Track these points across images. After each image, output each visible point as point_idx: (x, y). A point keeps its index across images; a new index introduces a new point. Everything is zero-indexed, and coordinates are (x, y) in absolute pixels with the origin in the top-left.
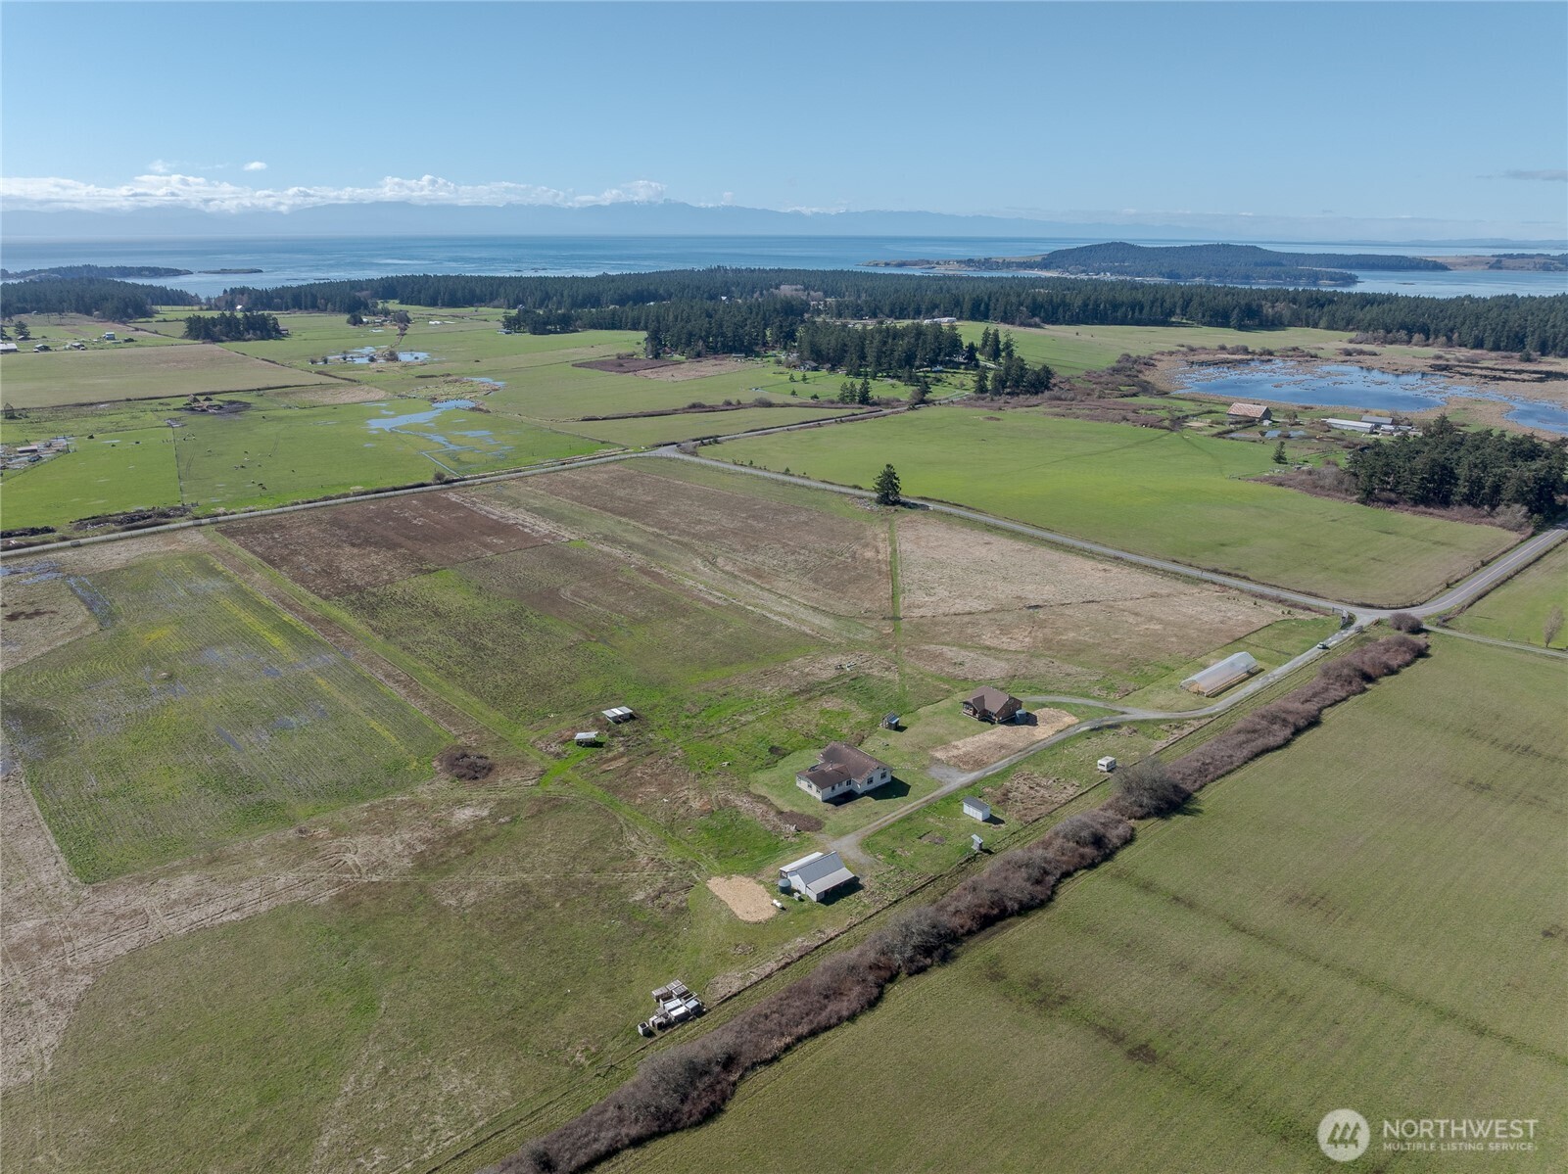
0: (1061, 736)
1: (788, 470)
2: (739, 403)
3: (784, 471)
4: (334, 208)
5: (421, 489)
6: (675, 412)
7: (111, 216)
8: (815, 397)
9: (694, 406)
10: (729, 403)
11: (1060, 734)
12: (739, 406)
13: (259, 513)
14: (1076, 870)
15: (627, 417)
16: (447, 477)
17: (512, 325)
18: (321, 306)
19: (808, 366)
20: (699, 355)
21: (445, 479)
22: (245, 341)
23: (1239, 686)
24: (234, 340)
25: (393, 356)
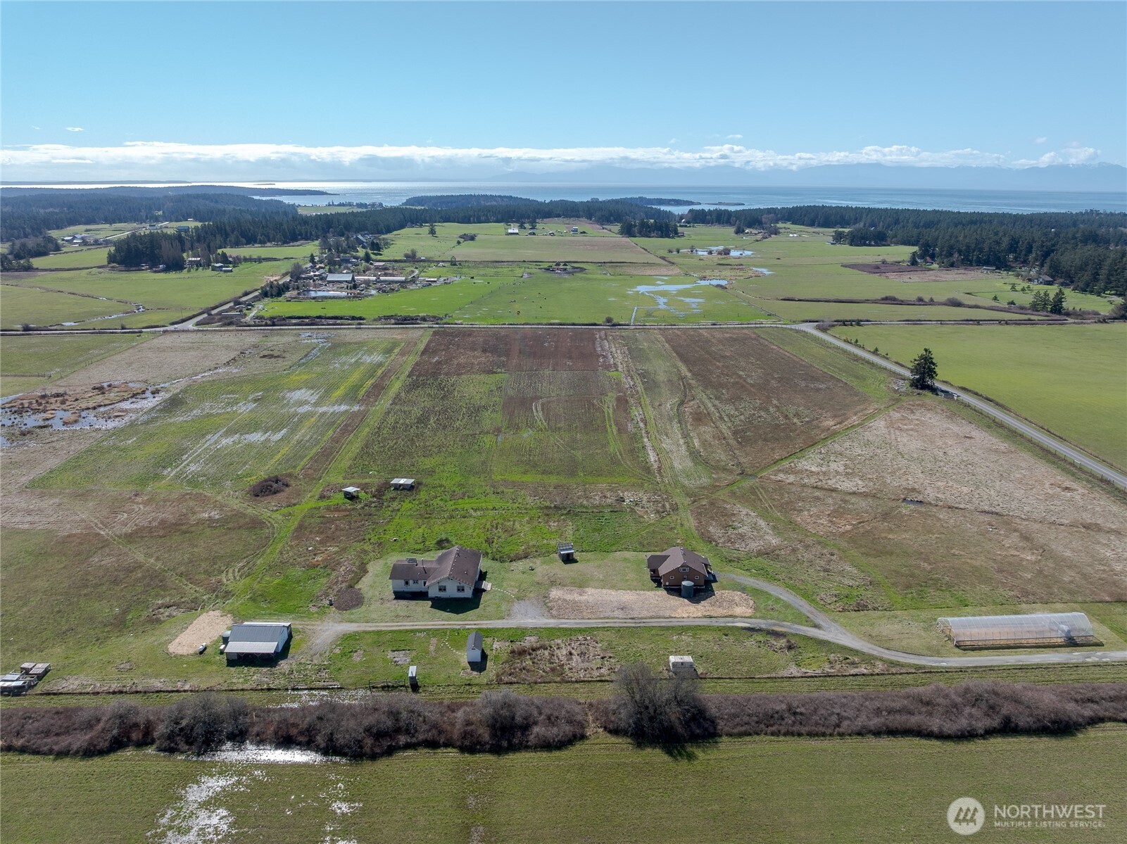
0: (706, 622)
1: (877, 350)
2: (932, 300)
3: (872, 350)
4: (828, 168)
5: (594, 327)
6: (867, 301)
7: (689, 172)
8: (1013, 303)
9: (886, 299)
10: (920, 300)
11: (706, 620)
12: (931, 302)
13: (478, 326)
14: (446, 745)
15: (819, 301)
16: (615, 321)
17: (838, 238)
18: (732, 222)
19: (1041, 280)
20: (952, 265)
21: (613, 322)
22: (650, 237)
23: (1029, 650)
24: (642, 236)
25: (727, 252)
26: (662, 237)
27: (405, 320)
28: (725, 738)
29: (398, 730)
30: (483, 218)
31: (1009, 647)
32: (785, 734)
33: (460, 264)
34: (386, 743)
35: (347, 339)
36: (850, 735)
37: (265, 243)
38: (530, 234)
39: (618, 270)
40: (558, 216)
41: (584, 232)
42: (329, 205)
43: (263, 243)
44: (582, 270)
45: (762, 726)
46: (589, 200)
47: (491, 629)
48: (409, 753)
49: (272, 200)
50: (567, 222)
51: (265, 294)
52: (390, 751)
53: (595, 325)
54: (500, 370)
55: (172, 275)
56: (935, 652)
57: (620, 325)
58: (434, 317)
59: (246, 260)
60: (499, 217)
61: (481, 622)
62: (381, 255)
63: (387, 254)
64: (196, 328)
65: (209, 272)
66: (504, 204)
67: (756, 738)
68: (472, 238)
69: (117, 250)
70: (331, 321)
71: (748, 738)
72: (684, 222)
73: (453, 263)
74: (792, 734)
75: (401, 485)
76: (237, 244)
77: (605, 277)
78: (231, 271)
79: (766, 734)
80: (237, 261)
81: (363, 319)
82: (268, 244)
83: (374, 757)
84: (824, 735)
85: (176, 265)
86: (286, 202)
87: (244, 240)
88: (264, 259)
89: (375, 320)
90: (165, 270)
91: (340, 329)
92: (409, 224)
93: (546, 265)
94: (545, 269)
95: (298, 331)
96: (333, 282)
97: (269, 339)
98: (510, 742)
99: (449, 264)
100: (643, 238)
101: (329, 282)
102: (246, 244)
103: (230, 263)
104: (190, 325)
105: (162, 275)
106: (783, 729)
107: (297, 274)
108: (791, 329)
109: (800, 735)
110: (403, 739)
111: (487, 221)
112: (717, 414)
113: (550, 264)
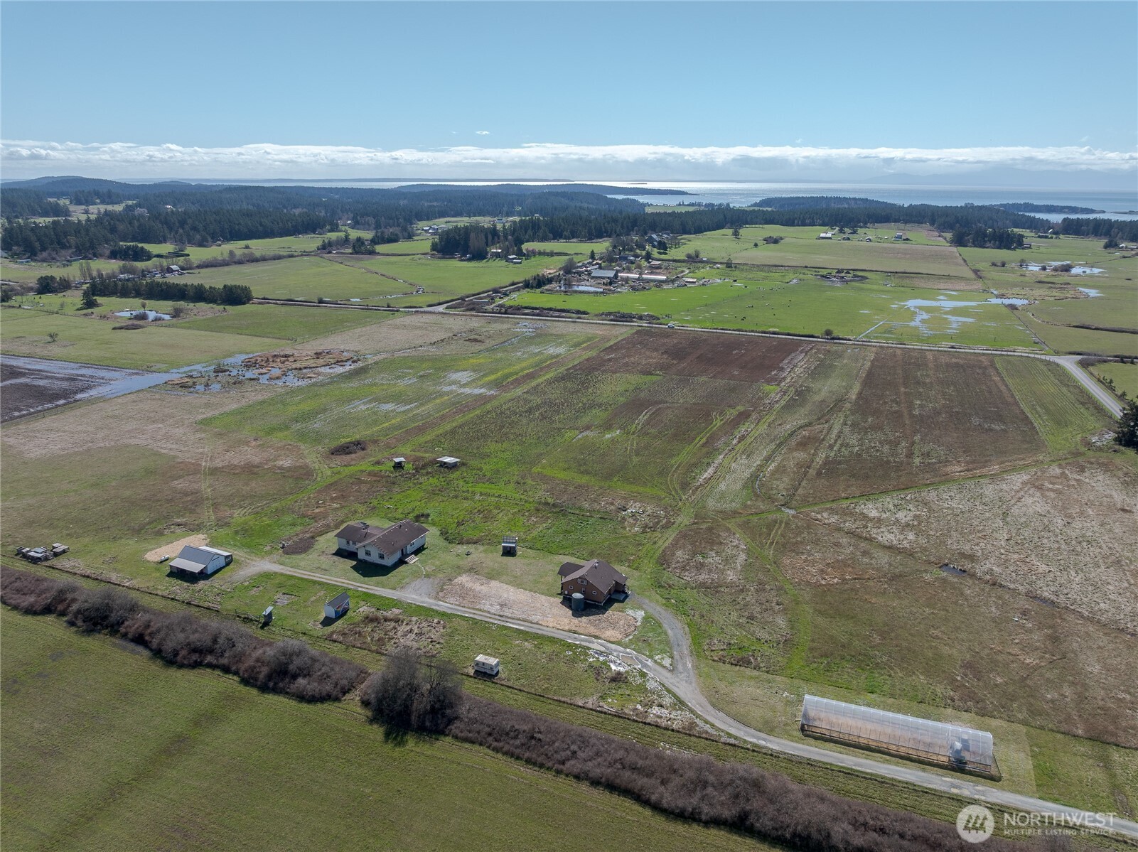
1: (1124, 394)
21: (833, 335)
22: (984, 247)
23: (888, 758)
24: (975, 246)
25: (1067, 269)
26: (999, 248)
27: (624, 317)
28: (449, 739)
29: (211, 651)
30: (808, 221)
31: (867, 748)
32: (506, 753)
33: (736, 267)
34: (195, 657)
35: (554, 332)
36: (567, 775)
37: (569, 239)
38: (844, 239)
39: (907, 282)
40: (896, 221)
41: (907, 239)
42: (680, 205)
43: (567, 238)
44: (864, 278)
45: (490, 739)
46: (963, 205)
47: (374, 595)
48: (209, 670)
49: (628, 199)
50: (903, 228)
51: (527, 285)
52: (195, 665)
53: (812, 336)
54: (658, 372)
55: (473, 264)
56: (769, 728)
57: (839, 339)
58: (652, 317)
59: (540, 253)
60: (826, 220)
61: (376, 588)
62: (666, 254)
63: (673, 253)
64: (444, 311)
65: (503, 263)
66: (855, 207)
67: (476, 747)
68: (776, 241)
69: (441, 239)
70: (557, 314)
71: (467, 745)
72: (1051, 233)
73: (729, 265)
74: (512, 755)
75: (445, 463)
76: (544, 239)
77: (885, 288)
78: (520, 263)
79: (488, 747)
80: (533, 253)
81: (587, 313)
82: (575, 240)
83: (181, 666)
84: (541, 766)
85: (480, 256)
86: (641, 201)
87: (551, 235)
88: (556, 253)
89: (596, 315)
90: (469, 260)
91: (558, 321)
92: (728, 225)
93: (824, 272)
94: (823, 276)
95: (517, 320)
96: (596, 277)
97: (490, 325)
98: (276, 684)
99: (724, 266)
100: (976, 249)
101: (593, 277)
102: (554, 239)
103: (524, 255)
104: (441, 309)
105: (465, 264)
106: (506, 748)
107: (569, 269)
108: (1042, 361)
109: (518, 758)
110: (209, 659)
111: (813, 224)
112: (832, 441)
113: (829, 271)
